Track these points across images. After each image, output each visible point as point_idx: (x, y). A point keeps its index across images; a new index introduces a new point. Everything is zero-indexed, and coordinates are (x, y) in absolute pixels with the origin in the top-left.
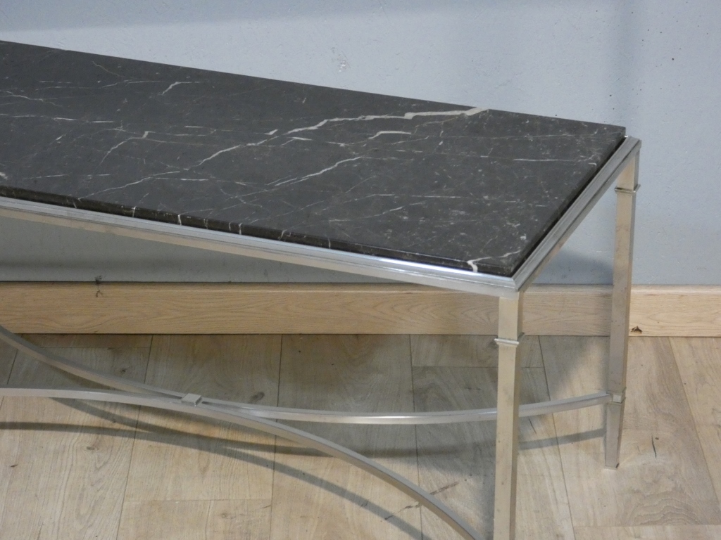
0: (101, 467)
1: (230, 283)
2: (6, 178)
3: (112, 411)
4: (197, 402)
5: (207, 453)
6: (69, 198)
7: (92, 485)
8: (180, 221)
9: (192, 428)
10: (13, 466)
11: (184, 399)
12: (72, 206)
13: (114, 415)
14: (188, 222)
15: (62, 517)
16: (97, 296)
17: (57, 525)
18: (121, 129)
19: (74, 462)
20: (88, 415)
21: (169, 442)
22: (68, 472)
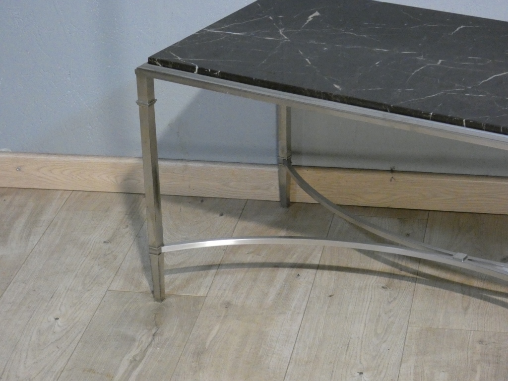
0: (392, 301)
1: (487, 176)
2: (340, 89)
3: (400, 262)
4: (465, 259)
5: (469, 297)
6: (384, 105)
7: (386, 314)
8: (464, 124)
9: (457, 279)
10: (330, 296)
11: (455, 256)
12: (386, 111)
13: (401, 265)
14: (470, 125)
15: (365, 334)
16: (391, 180)
17: (361, 339)
18: (421, 58)
19: (373, 296)
20: (383, 264)
21: (440, 287)
22: (368, 303)
